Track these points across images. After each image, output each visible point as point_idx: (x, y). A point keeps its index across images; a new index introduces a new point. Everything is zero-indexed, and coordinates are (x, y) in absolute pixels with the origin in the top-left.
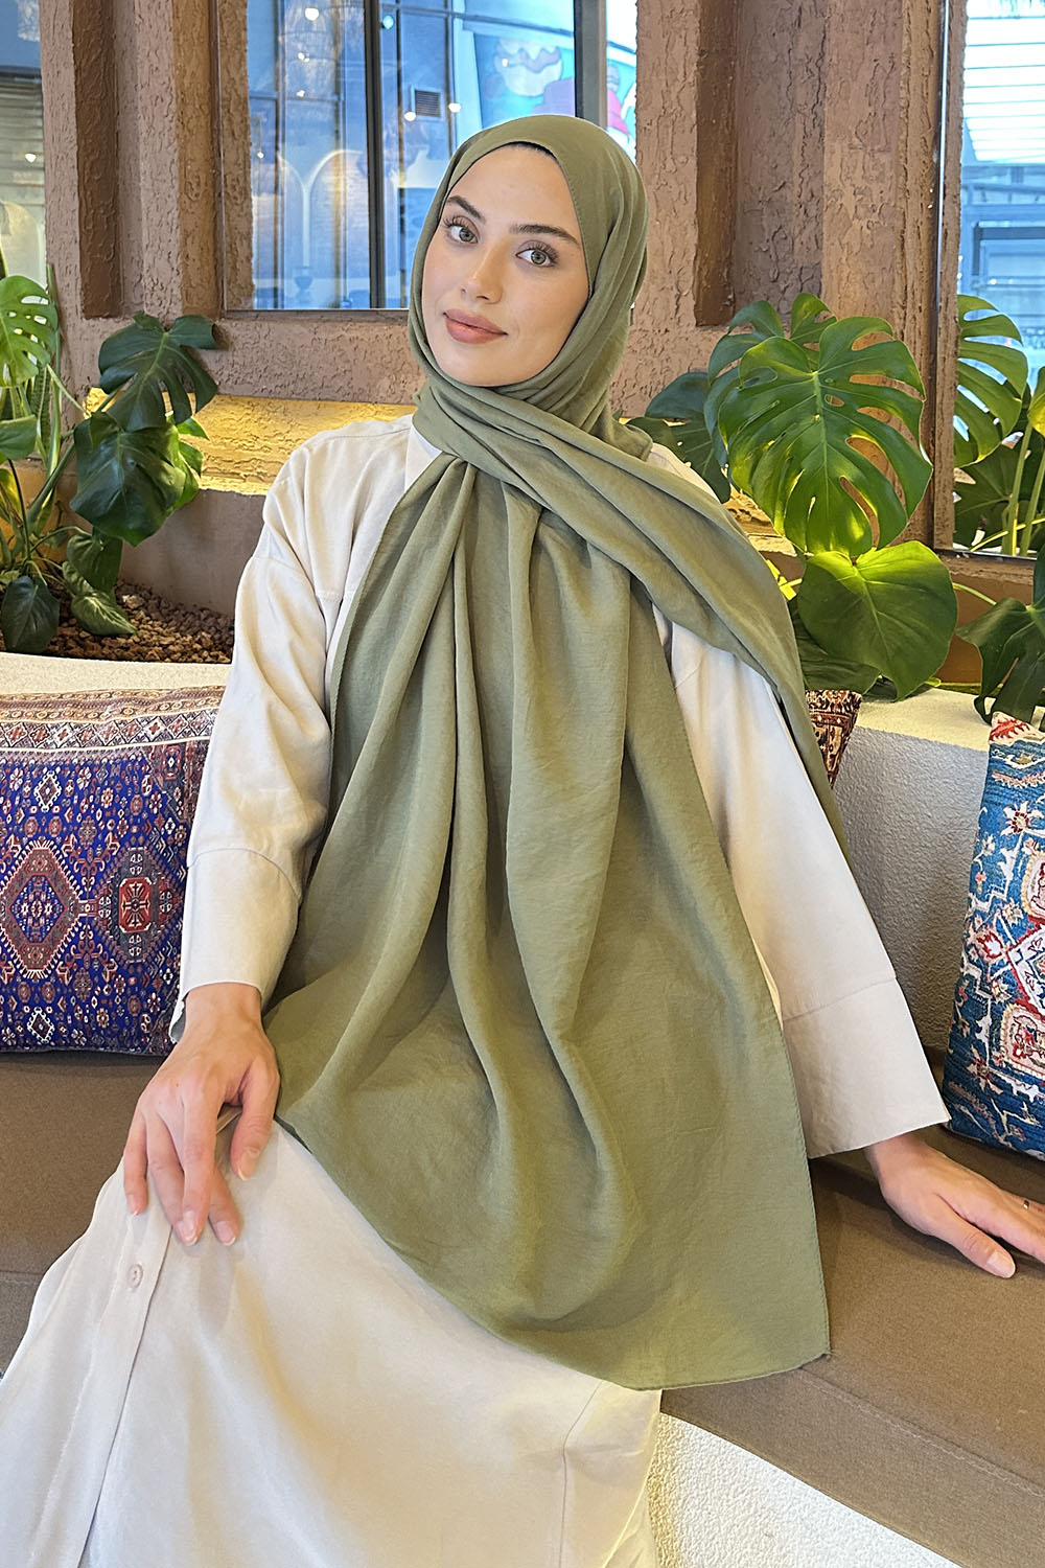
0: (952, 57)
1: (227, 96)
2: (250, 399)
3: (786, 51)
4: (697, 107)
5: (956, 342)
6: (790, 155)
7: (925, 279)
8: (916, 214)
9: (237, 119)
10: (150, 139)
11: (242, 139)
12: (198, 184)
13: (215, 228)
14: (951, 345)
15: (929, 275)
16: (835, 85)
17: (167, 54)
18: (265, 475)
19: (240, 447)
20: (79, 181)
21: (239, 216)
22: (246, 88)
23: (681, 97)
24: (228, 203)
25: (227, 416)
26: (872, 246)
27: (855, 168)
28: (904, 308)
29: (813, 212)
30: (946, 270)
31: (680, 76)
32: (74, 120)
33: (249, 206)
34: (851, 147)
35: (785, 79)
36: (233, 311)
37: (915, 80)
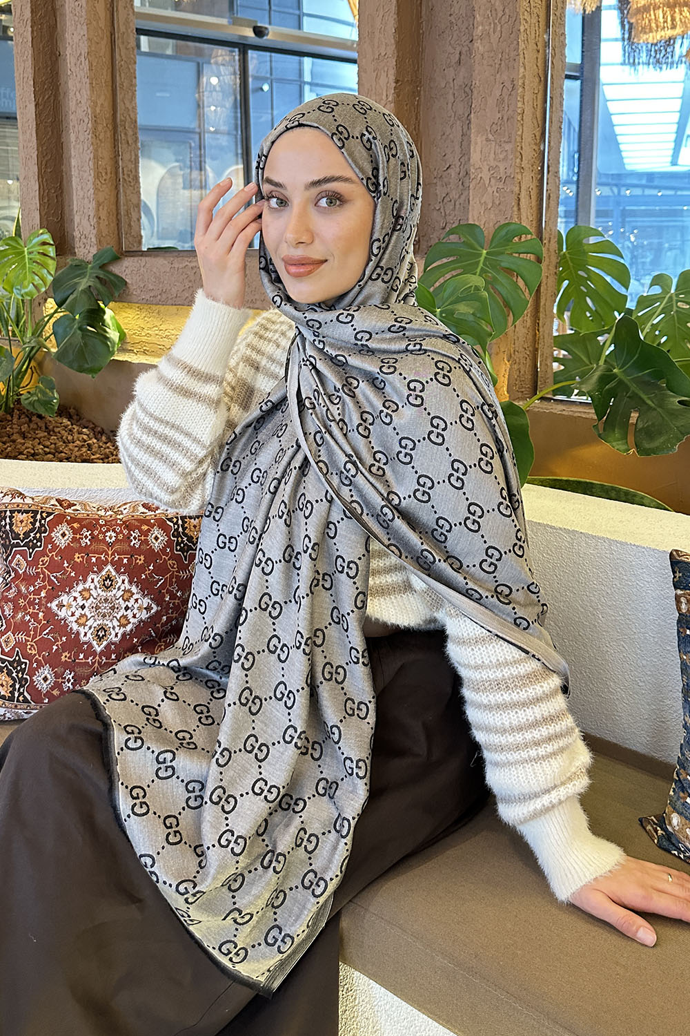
1: (123, 118)
2: (137, 305)
3: (451, 80)
6: (454, 147)
7: (534, 225)
8: (528, 182)
9: (130, 133)
10: (77, 146)
11: (134, 145)
12: (106, 173)
13: (117, 201)
16: (478, 100)
17: (86, 93)
18: (148, 351)
19: (134, 334)
20: (38, 173)
21: (132, 193)
22: (136, 115)
24: (125, 185)
25: (127, 315)
26: (499, 204)
27: (489, 153)
29: (466, 185)
30: (549, 220)
31: (384, 97)
32: (34, 135)
33: (139, 187)
34: (488, 140)
35: (451, 98)
36: (129, 251)
37: (528, 96)
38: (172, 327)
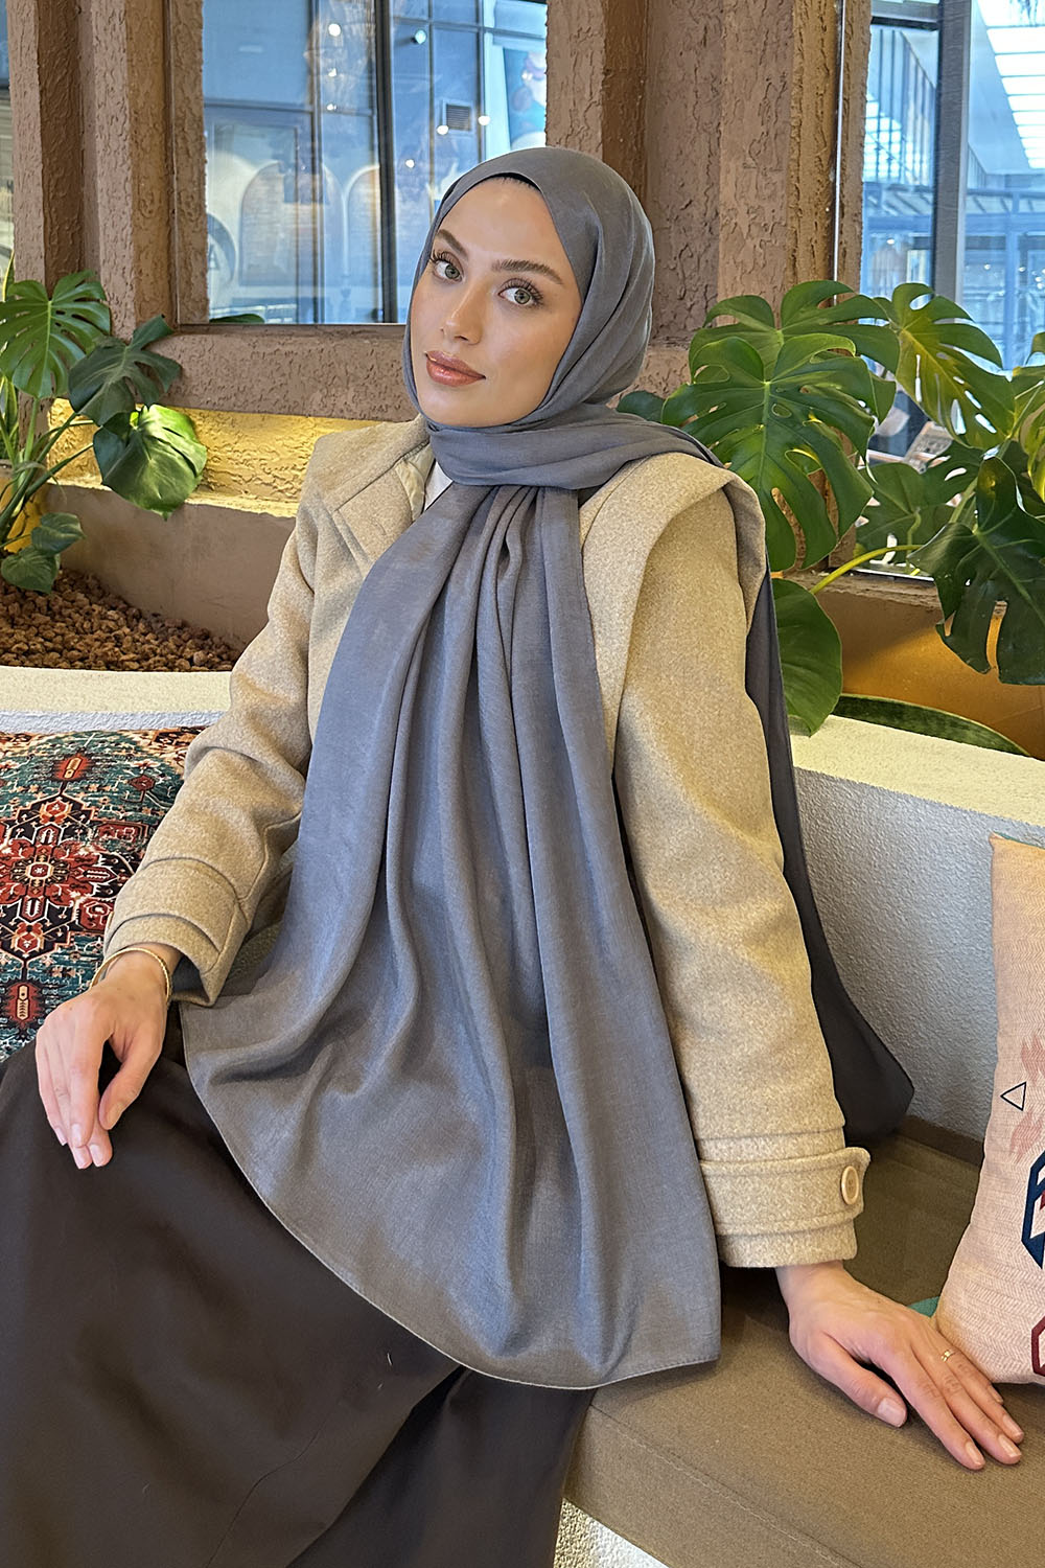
0: (851, 75)
1: (180, 114)
3: (693, 71)
4: (603, 126)
6: (696, 174)
8: (810, 232)
9: (191, 136)
10: (107, 158)
11: (197, 155)
12: (152, 201)
13: (170, 242)
16: (730, 105)
17: (121, 75)
18: (215, 484)
20: (44, 198)
21: (193, 232)
22: (201, 108)
23: (587, 116)
24: (182, 220)
26: (764, 266)
27: (748, 187)
29: (717, 230)
31: (587, 95)
32: (38, 139)
33: (204, 222)
34: (745, 166)
35: (692, 98)
36: (187, 325)
37: (808, 99)
38: (253, 446)
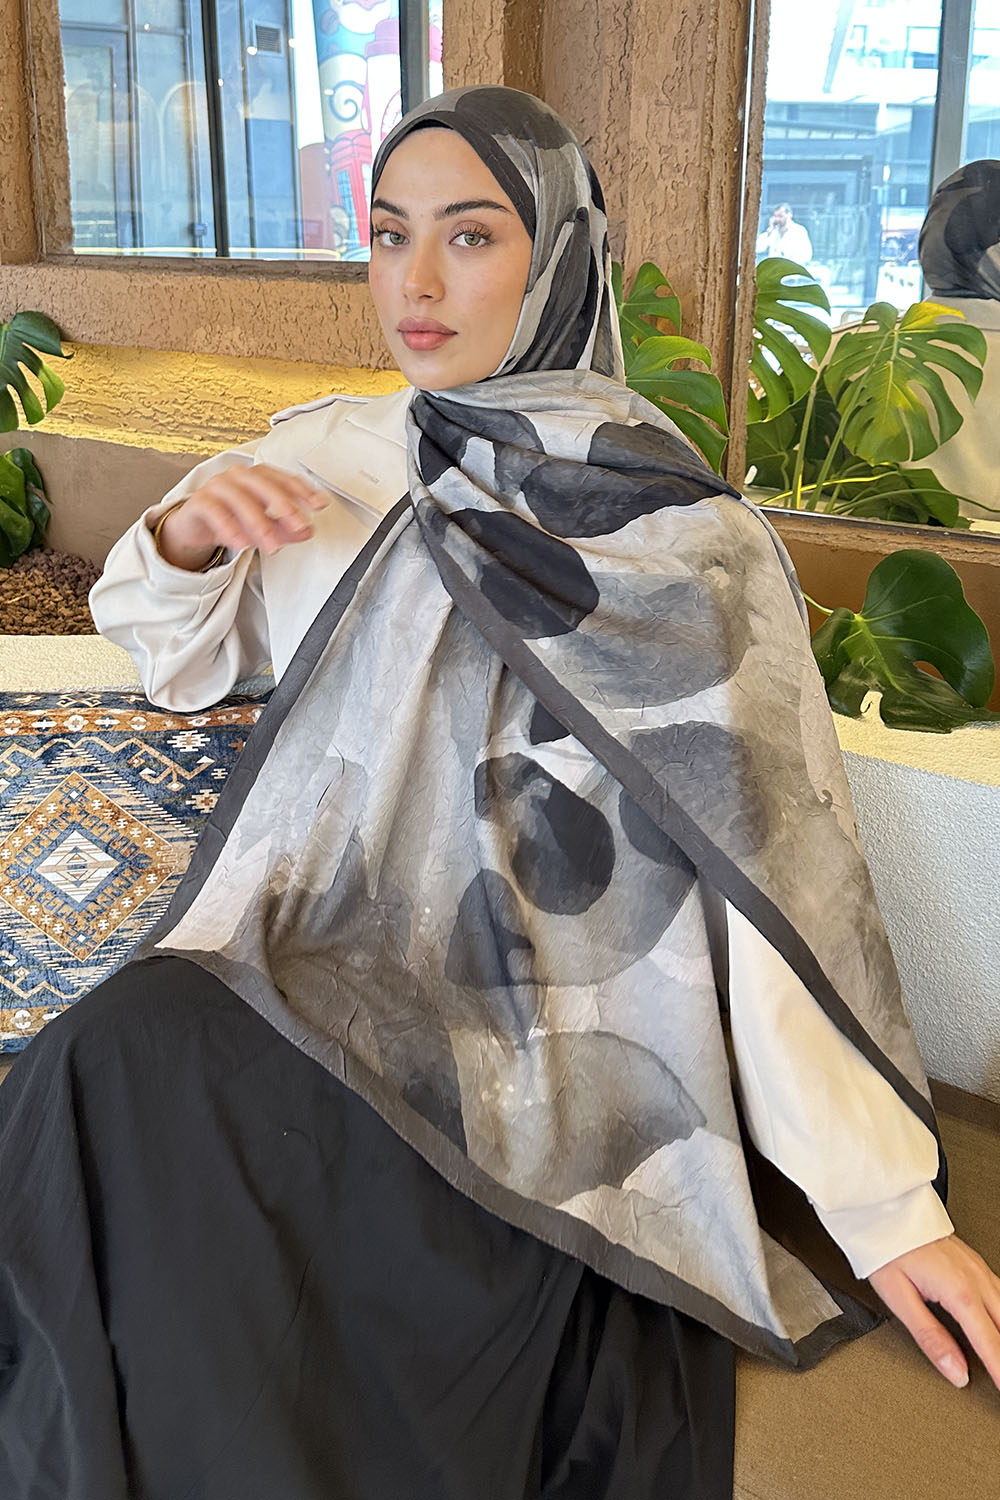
0: (759, 12)
1: (35, 33)
4: (504, 59)
5: (754, 302)
6: (597, 109)
7: (725, 240)
8: (720, 175)
9: (49, 58)
11: (55, 79)
12: (11, 126)
13: (31, 168)
14: (748, 305)
15: (731, 235)
16: (643, 37)
18: (91, 417)
21: (55, 157)
22: (57, 28)
23: (488, 45)
24: (43, 145)
26: (676, 207)
27: (661, 124)
28: (705, 270)
29: (618, 169)
30: (747, 229)
31: (487, 24)
33: (66, 148)
34: (657, 103)
35: (592, 29)
36: (53, 254)
37: (723, 35)
38: (130, 379)
